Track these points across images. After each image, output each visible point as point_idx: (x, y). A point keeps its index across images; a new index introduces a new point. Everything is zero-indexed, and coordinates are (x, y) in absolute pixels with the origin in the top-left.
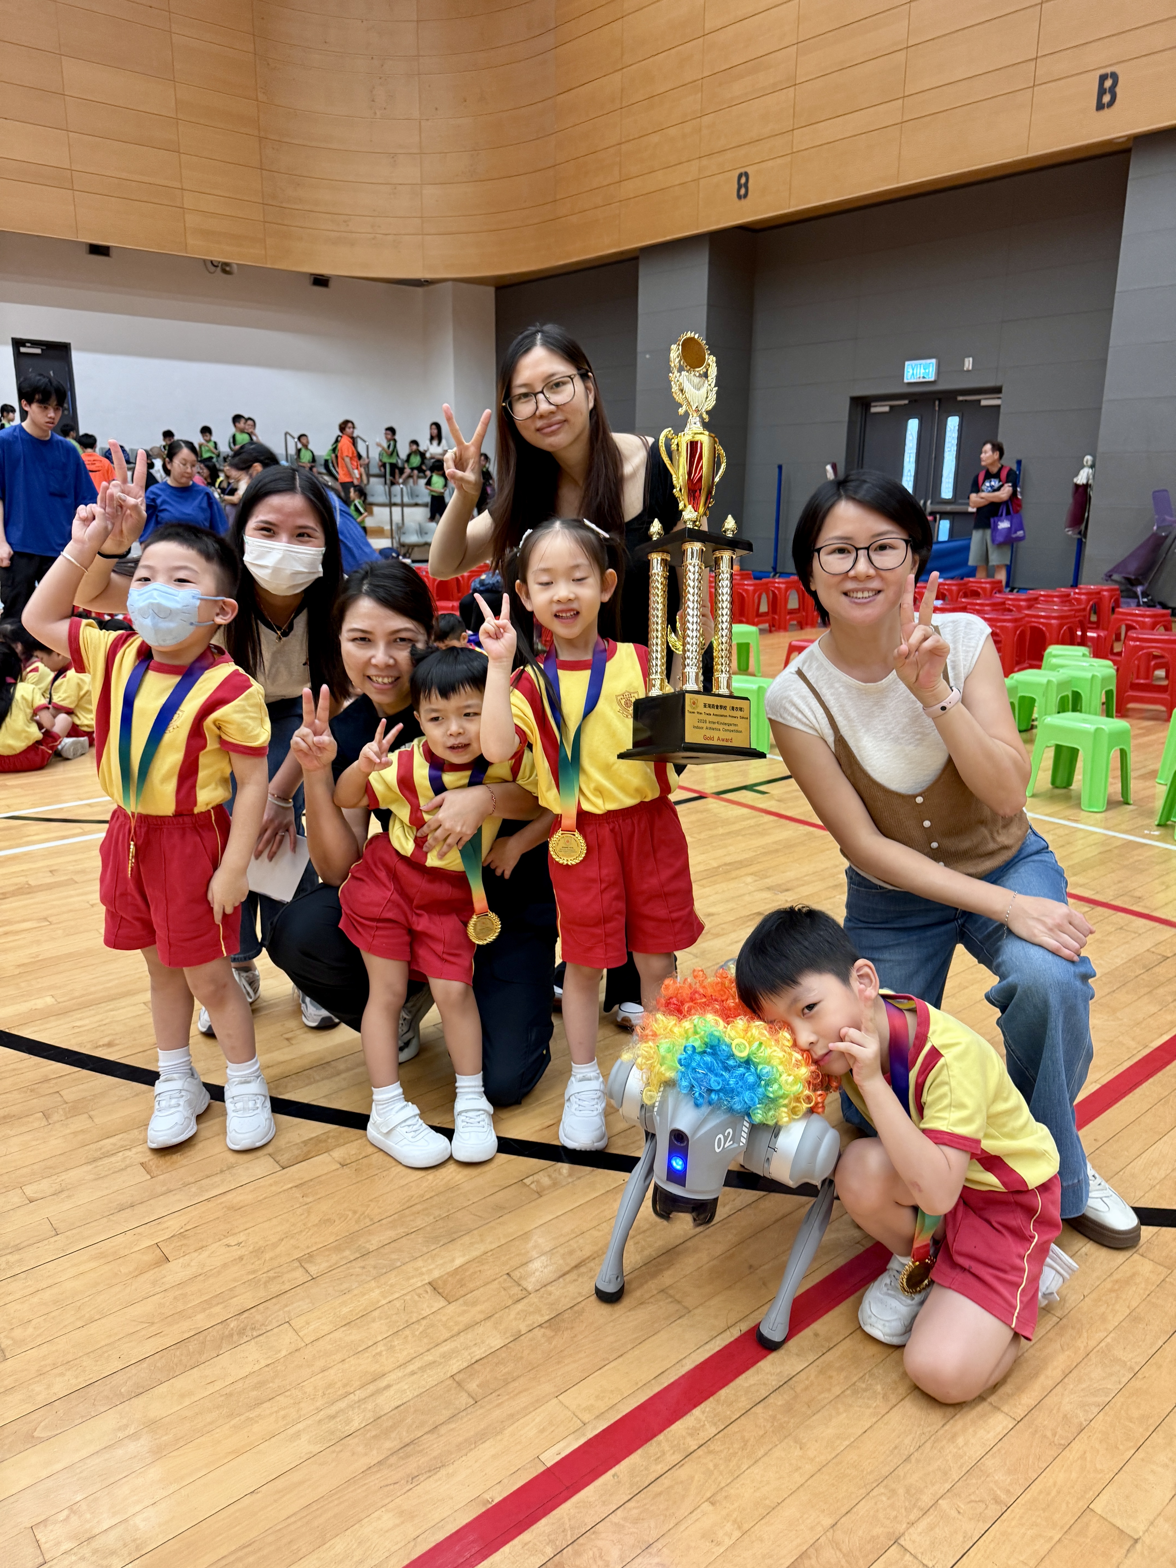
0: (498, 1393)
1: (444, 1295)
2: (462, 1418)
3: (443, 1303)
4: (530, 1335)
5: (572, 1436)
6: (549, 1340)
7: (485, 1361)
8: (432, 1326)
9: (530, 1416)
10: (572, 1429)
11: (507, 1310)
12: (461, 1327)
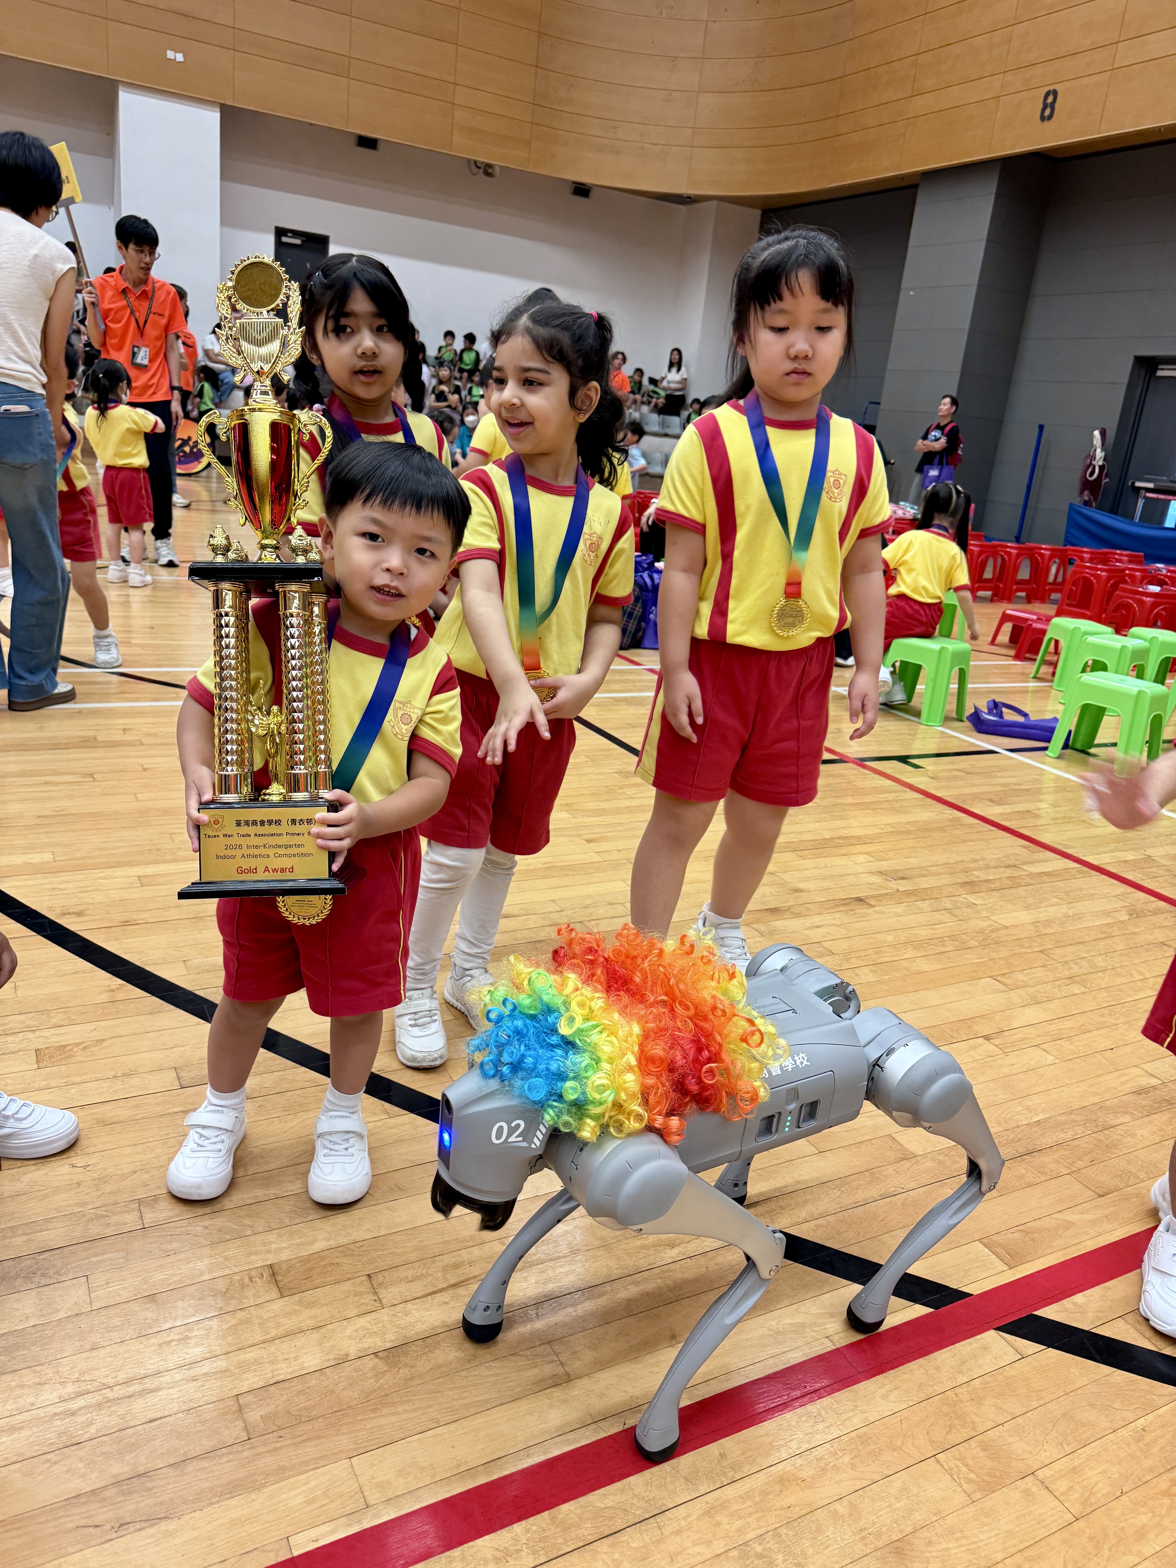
0: (281, 1433)
1: (280, 1285)
2: (220, 1457)
3: (275, 1294)
4: (359, 1363)
5: (344, 1519)
6: (378, 1375)
7: (286, 1384)
8: (247, 1321)
9: (305, 1476)
10: (349, 1509)
11: (345, 1323)
12: (281, 1331)
